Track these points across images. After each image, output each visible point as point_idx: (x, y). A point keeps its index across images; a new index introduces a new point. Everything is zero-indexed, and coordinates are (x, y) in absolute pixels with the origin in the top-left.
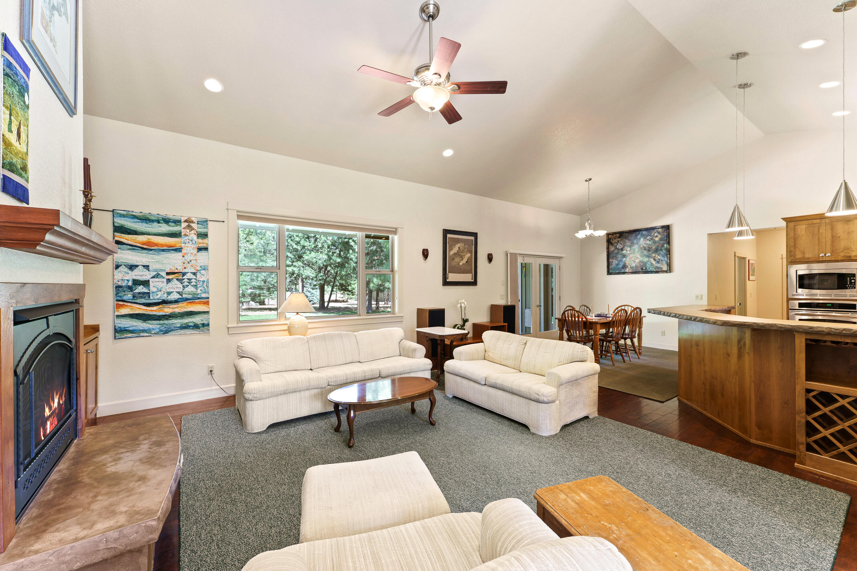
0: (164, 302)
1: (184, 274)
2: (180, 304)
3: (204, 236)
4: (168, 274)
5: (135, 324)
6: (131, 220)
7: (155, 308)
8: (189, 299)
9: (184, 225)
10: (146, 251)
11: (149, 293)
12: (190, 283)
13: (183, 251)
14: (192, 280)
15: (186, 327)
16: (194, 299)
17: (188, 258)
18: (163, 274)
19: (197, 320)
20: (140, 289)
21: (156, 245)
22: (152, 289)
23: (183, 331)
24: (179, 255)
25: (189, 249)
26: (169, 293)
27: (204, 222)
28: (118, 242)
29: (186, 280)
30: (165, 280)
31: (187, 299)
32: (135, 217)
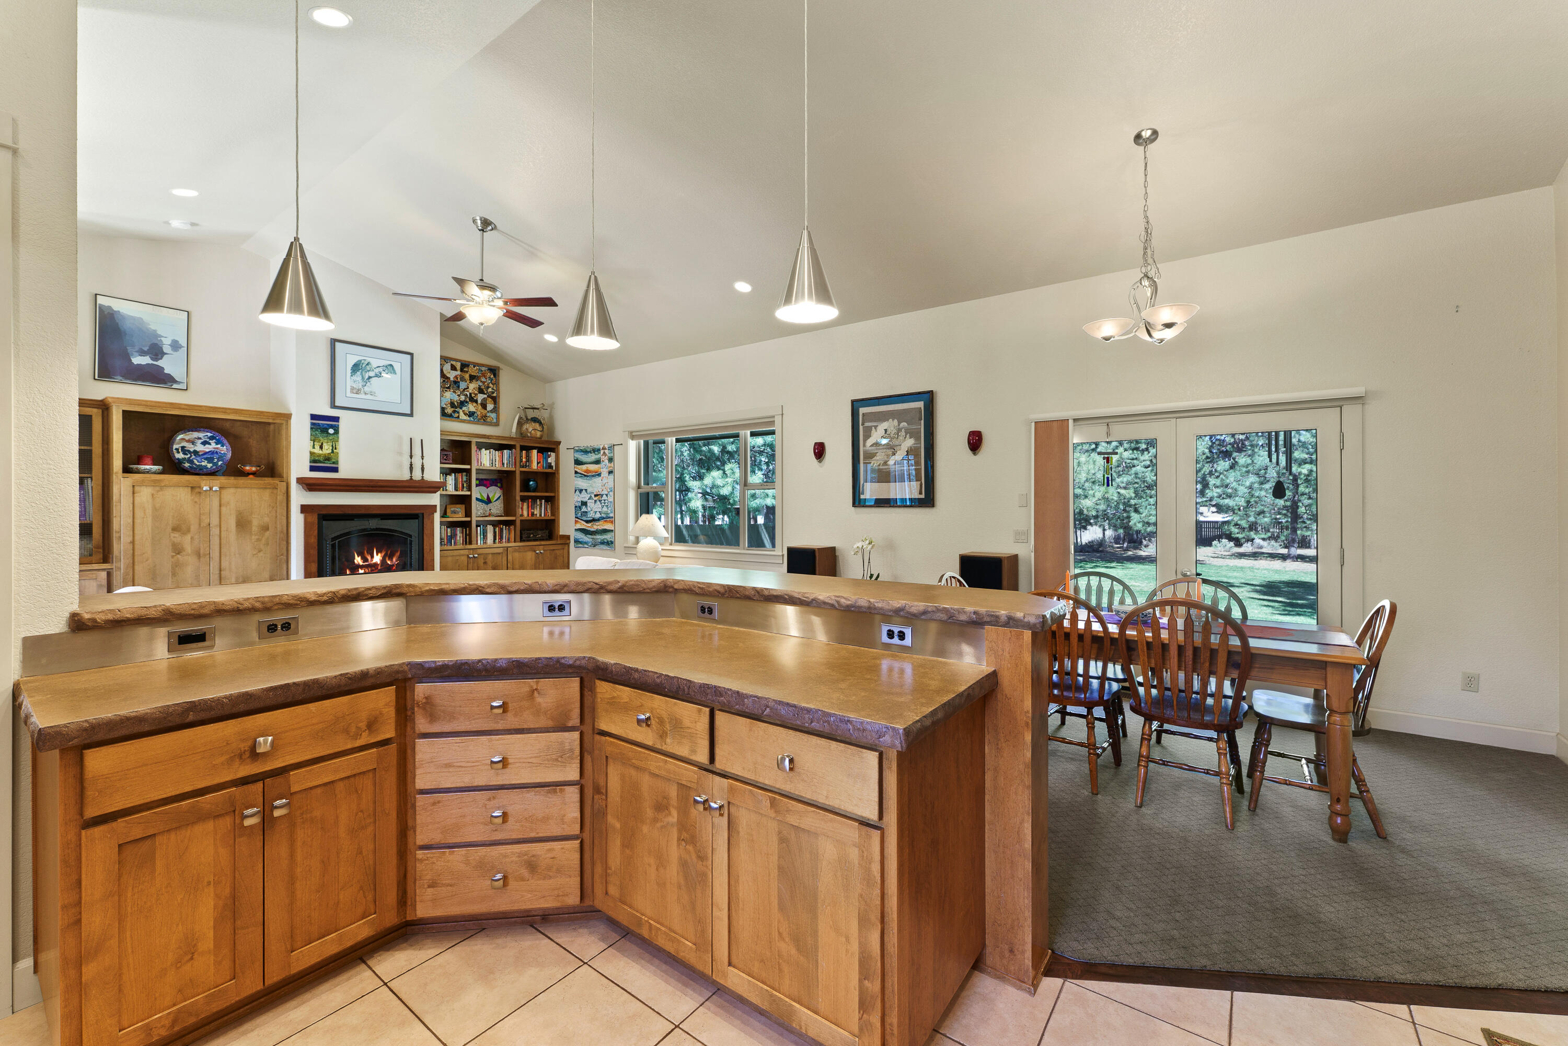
0: (594, 520)
1: (602, 496)
2: (601, 523)
3: (611, 460)
4: (596, 496)
5: (582, 537)
6: (580, 453)
7: (589, 525)
8: (605, 518)
9: (602, 452)
10: (586, 478)
11: (587, 512)
12: (605, 503)
13: (602, 476)
14: (606, 501)
15: (602, 543)
16: (607, 518)
17: (605, 481)
18: (593, 496)
19: (608, 537)
20: (584, 509)
21: (590, 471)
22: (589, 509)
23: (602, 546)
24: (598, 480)
25: (605, 473)
26: (596, 512)
27: (612, 448)
28: (576, 472)
29: (603, 501)
30: (593, 501)
31: (603, 518)
32: (582, 451)
